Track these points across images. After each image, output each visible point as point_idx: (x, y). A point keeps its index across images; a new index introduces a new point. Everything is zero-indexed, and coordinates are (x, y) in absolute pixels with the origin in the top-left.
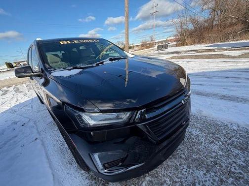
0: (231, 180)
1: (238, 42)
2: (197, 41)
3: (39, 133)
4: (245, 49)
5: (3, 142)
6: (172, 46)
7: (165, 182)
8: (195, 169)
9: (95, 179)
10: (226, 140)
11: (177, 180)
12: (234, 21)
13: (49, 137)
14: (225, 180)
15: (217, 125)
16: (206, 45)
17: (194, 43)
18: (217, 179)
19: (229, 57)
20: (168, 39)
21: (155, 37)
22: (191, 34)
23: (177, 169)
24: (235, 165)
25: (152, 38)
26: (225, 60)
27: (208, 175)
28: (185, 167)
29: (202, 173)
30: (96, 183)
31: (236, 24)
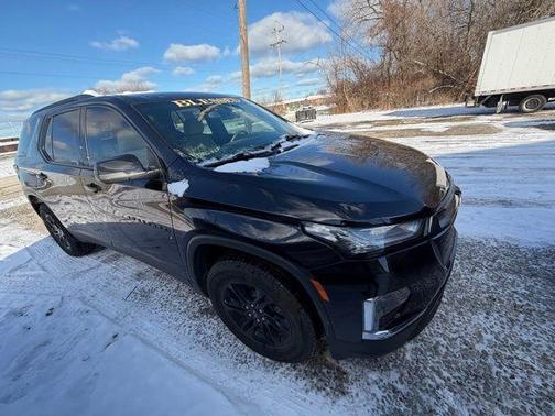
0: (522, 316)
1: (432, 107)
2: (366, 104)
3: (114, 320)
4: (448, 121)
5: (14, 365)
6: (322, 113)
7: (438, 343)
8: (470, 314)
9: (315, 374)
10: (490, 263)
11: (455, 336)
12: (422, 71)
13: (148, 325)
14: (515, 318)
15: (468, 244)
16: (383, 113)
17: (362, 107)
18: (504, 320)
19: (431, 134)
20: (309, 98)
21: (282, 93)
22: (355, 90)
23: (445, 321)
24: (516, 296)
25: (276, 94)
26: (428, 138)
27: (491, 318)
28: (455, 314)
29: (481, 317)
30: (321, 380)
31: (425, 76)
